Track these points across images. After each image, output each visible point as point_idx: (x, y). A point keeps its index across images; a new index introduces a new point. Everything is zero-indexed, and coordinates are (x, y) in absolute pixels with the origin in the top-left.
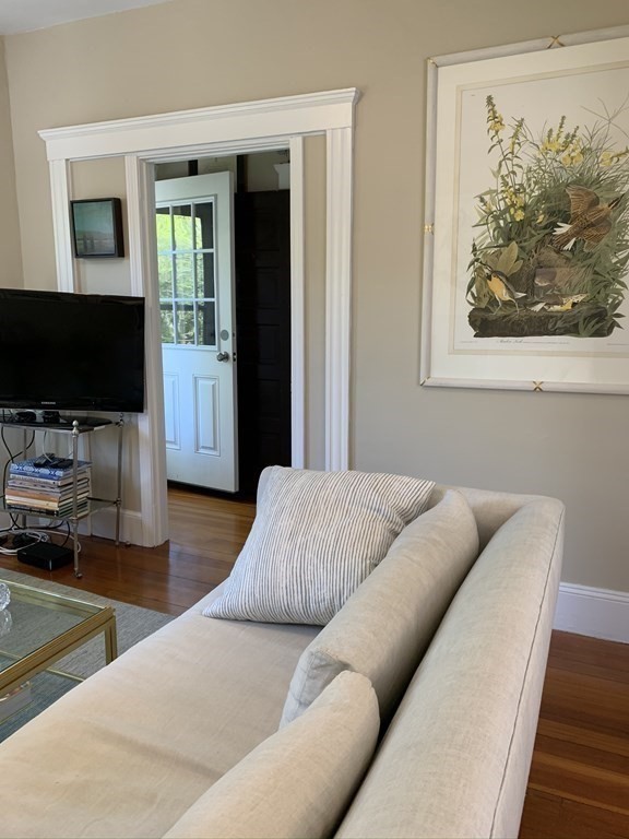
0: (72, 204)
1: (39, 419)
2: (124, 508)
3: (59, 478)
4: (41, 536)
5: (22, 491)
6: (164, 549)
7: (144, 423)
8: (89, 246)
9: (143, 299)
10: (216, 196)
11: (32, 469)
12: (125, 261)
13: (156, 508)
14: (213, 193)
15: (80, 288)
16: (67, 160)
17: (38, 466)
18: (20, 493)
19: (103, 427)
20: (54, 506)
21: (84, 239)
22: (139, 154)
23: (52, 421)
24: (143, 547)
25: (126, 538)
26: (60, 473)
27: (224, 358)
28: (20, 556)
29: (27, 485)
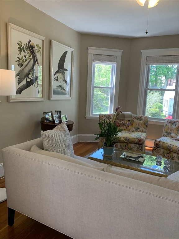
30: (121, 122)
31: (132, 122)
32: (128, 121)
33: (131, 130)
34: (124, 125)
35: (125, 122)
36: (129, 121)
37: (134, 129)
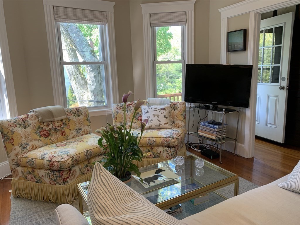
0: (228, 33)
1: (211, 108)
2: (238, 142)
3: (216, 128)
4: (208, 147)
5: (204, 131)
6: (251, 160)
7: (248, 112)
8: (233, 47)
9: (252, 66)
10: (285, 23)
11: (207, 124)
12: (246, 52)
13: (250, 144)
14: (284, 22)
15: (228, 63)
16: (228, 18)
17: (209, 123)
18: (203, 132)
19: (233, 112)
20: (214, 138)
21: (231, 45)
22: (255, 11)
23: (215, 109)
24: (244, 157)
25: (238, 153)
26: (217, 127)
27: (282, 88)
28: (201, 153)
29: (205, 129)
30: (51, 127)
31: (67, 122)
32: (60, 121)
33: (71, 136)
34: (56, 130)
35: (57, 124)
36: (62, 120)
37: (74, 133)
